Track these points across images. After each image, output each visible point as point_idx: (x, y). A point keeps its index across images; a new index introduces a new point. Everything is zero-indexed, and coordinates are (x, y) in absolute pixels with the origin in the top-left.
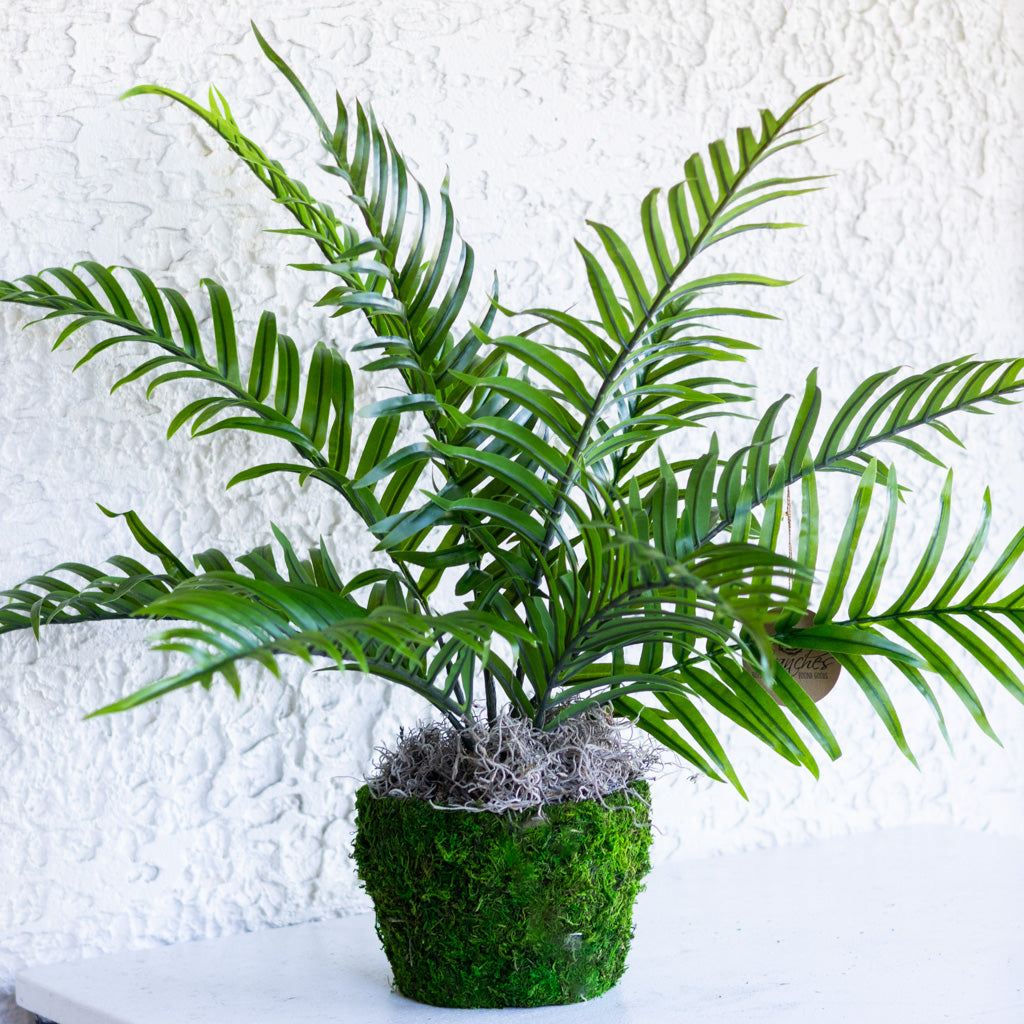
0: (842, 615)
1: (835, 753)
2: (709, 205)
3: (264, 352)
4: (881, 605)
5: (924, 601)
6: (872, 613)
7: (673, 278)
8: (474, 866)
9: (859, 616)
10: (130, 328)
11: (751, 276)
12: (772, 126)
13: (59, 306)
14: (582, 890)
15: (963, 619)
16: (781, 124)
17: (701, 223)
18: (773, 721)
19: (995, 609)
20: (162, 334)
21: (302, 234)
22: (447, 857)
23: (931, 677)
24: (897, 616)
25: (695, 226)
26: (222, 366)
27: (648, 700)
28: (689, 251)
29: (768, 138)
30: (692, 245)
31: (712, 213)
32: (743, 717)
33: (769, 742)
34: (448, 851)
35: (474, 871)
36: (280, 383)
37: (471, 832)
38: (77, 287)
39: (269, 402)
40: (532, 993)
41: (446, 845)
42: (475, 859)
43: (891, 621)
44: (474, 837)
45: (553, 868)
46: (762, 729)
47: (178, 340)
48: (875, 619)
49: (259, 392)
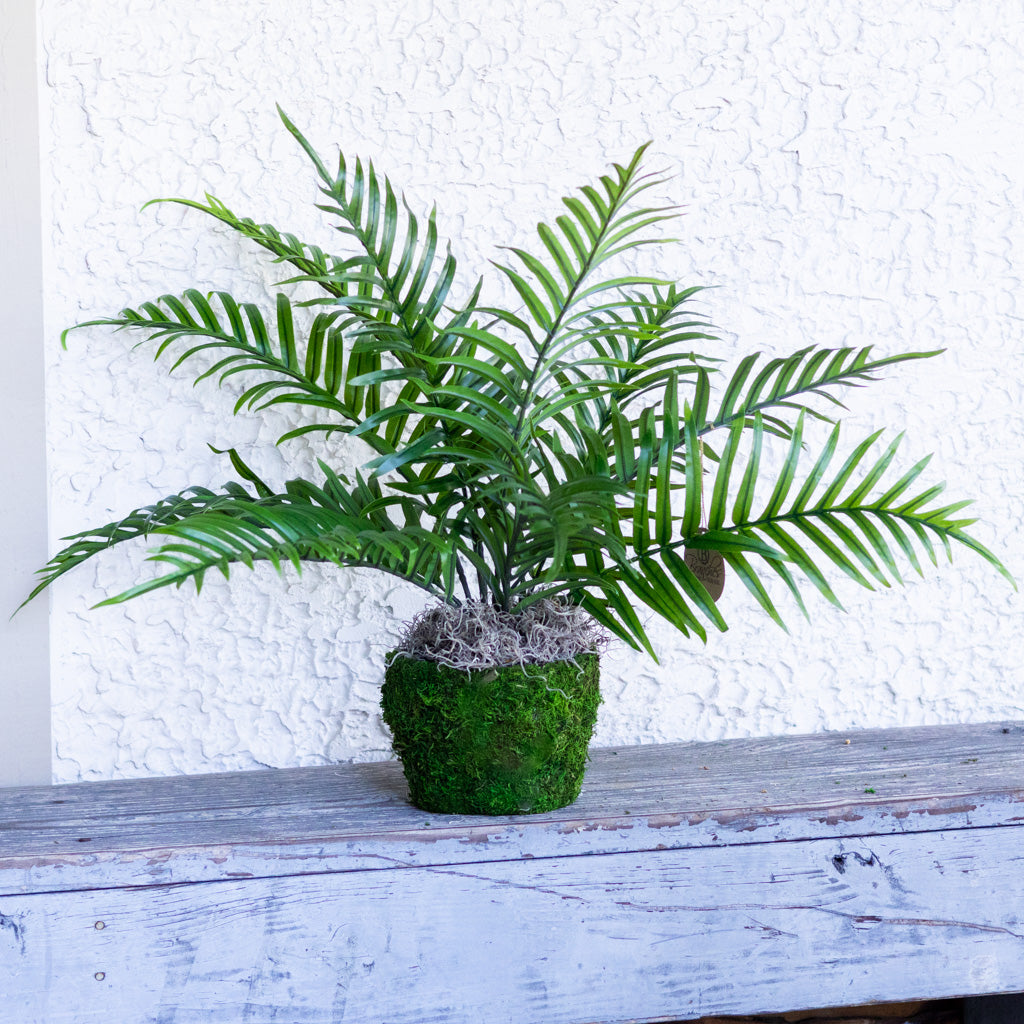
0: (728, 523)
1: (724, 628)
2: (594, 229)
3: (315, 344)
4: (756, 513)
5: (785, 508)
6: (751, 519)
7: (577, 283)
8: (447, 707)
9: (741, 521)
10: (217, 337)
11: (635, 278)
12: (626, 175)
13: (169, 326)
14: (527, 730)
15: (814, 521)
16: (630, 173)
17: (592, 243)
18: (676, 605)
19: (838, 510)
20: (240, 340)
21: (307, 280)
22: (427, 701)
23: (791, 567)
24: (768, 521)
25: (588, 246)
26: (285, 357)
27: (597, 592)
28: (587, 264)
29: (624, 184)
30: (587, 259)
31: (598, 236)
32: (656, 604)
33: (673, 621)
34: (429, 697)
35: (447, 711)
36: (328, 365)
37: (444, 683)
38: (180, 310)
39: (320, 383)
40: (492, 804)
41: (426, 693)
42: (448, 703)
43: (765, 524)
44: (446, 688)
45: (504, 712)
46: (668, 611)
47: (252, 341)
48: (754, 524)
49: (313, 376)
